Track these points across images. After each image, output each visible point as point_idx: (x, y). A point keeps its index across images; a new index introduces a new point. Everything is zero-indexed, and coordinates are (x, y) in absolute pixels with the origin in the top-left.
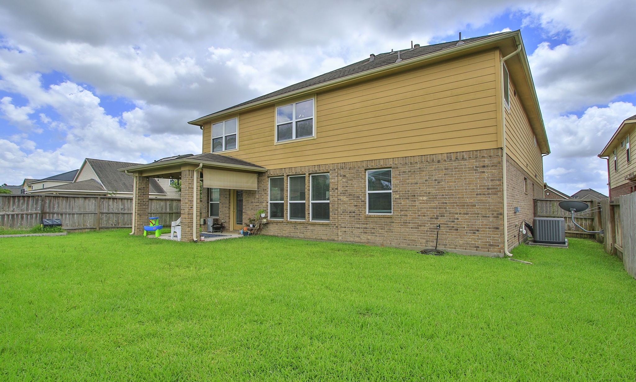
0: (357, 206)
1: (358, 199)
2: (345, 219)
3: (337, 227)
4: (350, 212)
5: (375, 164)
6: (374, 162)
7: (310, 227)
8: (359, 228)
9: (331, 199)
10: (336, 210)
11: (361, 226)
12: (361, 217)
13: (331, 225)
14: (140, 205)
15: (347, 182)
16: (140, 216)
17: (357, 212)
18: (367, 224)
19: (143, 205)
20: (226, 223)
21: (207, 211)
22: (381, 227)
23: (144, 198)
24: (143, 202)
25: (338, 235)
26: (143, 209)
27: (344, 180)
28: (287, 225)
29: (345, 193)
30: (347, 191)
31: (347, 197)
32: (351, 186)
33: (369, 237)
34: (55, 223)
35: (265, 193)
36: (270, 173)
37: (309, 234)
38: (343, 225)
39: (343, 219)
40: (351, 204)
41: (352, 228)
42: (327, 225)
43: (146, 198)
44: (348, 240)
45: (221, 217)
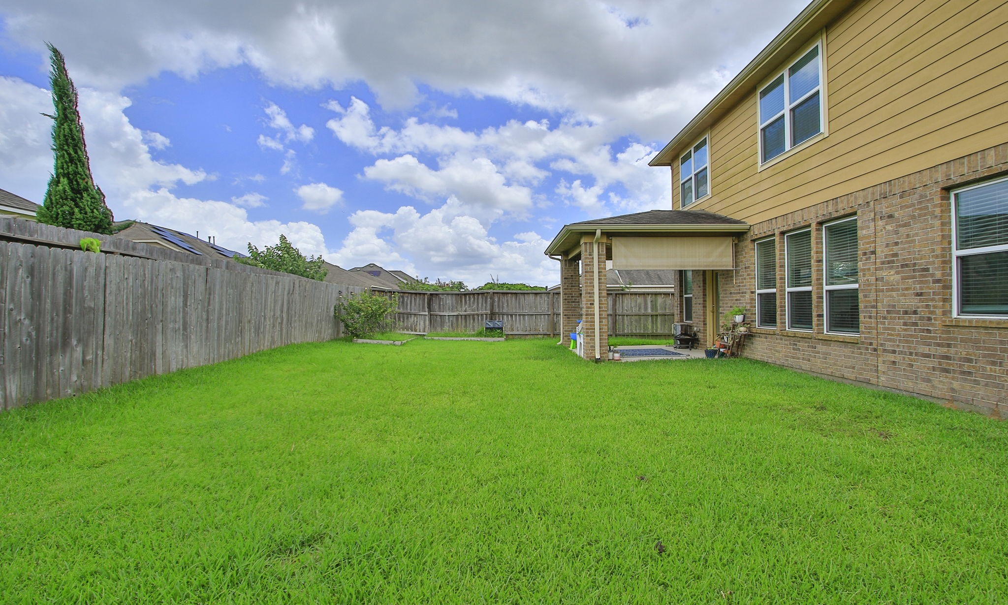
0: (921, 294)
1: (925, 276)
2: (894, 330)
3: (875, 350)
4: (906, 313)
5: (969, 168)
6: (969, 162)
7: (821, 348)
8: (928, 356)
9: (861, 279)
10: (873, 307)
11: (932, 350)
12: (932, 325)
13: (863, 343)
14: (568, 302)
15: (897, 232)
16: (568, 318)
17: (923, 312)
18: (949, 346)
19: (572, 302)
20: (700, 333)
21: (680, 312)
22: (989, 356)
23: (574, 291)
24: (572, 297)
25: (877, 371)
26: (572, 307)
27: (888, 227)
28: (781, 339)
29: (893, 262)
30: (896, 255)
31: (897, 273)
32: (907, 242)
33: (956, 385)
34: (496, 326)
35: (748, 275)
36: (754, 232)
37: (818, 363)
38: (889, 346)
39: (888, 329)
40: (907, 289)
41: (911, 354)
42: (854, 343)
43: (576, 292)
44: (901, 386)
45: (696, 324)
